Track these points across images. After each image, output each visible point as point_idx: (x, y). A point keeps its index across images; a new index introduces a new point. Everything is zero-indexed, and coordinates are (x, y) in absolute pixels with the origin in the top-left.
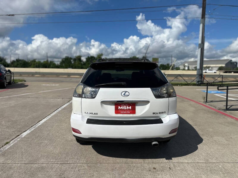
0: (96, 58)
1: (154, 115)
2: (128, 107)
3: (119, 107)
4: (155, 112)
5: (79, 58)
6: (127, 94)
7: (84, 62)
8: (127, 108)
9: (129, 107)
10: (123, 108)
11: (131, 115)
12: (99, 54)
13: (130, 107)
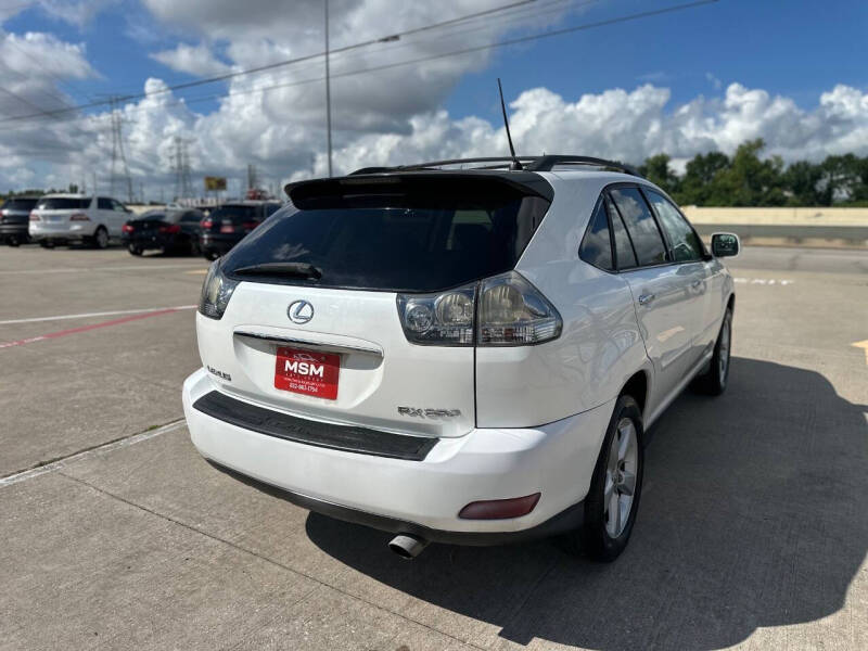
0: (731, 160)
1: (406, 418)
2: (313, 367)
3: (288, 363)
4: (410, 406)
5: (660, 163)
6: (306, 311)
7: (676, 179)
8: (309, 368)
9: (317, 368)
10: (298, 368)
11: (322, 403)
12: (745, 144)
13: (321, 369)
